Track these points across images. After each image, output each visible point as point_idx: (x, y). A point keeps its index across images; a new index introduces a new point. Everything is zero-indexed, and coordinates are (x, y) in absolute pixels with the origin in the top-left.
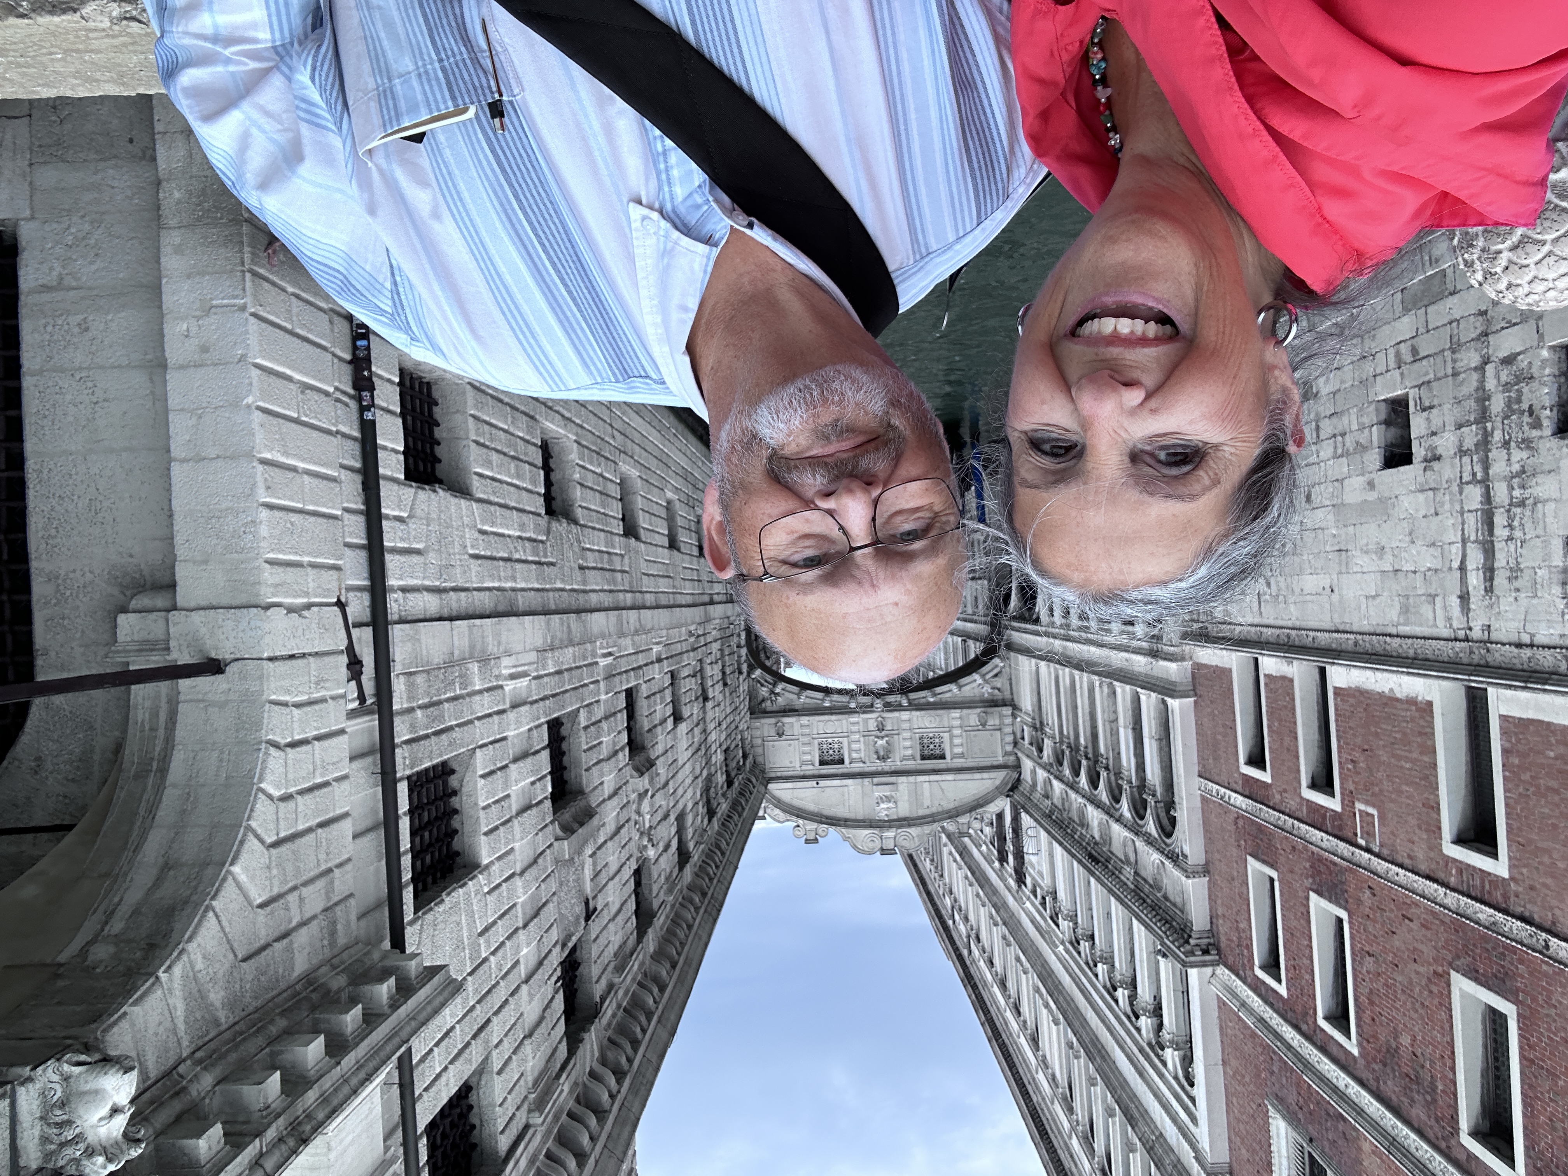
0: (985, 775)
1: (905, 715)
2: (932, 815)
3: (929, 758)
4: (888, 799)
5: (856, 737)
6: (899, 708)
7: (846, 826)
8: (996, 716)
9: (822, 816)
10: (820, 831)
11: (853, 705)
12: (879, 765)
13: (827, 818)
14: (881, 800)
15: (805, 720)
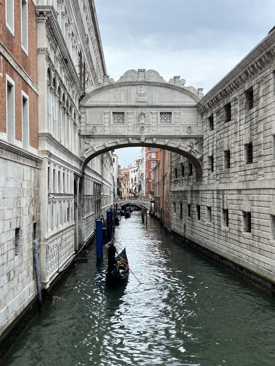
0: (95, 104)
1: (131, 134)
2: (121, 86)
3: (120, 113)
4: (141, 95)
5: (154, 125)
6: (133, 137)
7: (161, 83)
8: (88, 131)
9: (172, 89)
10: (173, 82)
11: (154, 139)
12: (144, 111)
13: (169, 88)
14: (144, 95)
15: (177, 134)
